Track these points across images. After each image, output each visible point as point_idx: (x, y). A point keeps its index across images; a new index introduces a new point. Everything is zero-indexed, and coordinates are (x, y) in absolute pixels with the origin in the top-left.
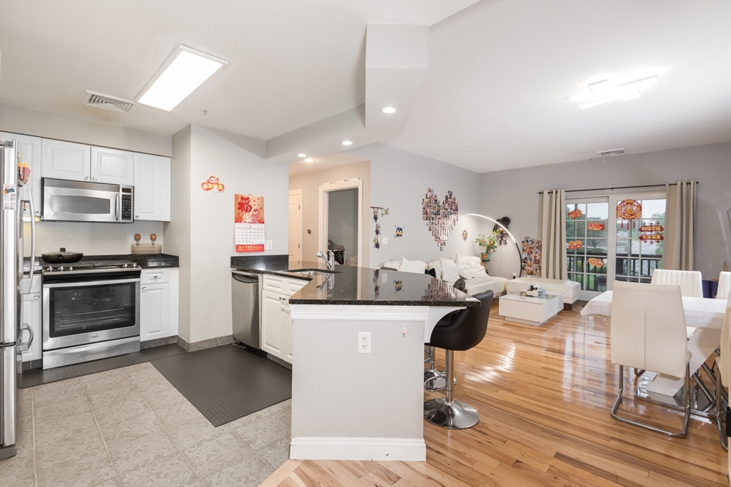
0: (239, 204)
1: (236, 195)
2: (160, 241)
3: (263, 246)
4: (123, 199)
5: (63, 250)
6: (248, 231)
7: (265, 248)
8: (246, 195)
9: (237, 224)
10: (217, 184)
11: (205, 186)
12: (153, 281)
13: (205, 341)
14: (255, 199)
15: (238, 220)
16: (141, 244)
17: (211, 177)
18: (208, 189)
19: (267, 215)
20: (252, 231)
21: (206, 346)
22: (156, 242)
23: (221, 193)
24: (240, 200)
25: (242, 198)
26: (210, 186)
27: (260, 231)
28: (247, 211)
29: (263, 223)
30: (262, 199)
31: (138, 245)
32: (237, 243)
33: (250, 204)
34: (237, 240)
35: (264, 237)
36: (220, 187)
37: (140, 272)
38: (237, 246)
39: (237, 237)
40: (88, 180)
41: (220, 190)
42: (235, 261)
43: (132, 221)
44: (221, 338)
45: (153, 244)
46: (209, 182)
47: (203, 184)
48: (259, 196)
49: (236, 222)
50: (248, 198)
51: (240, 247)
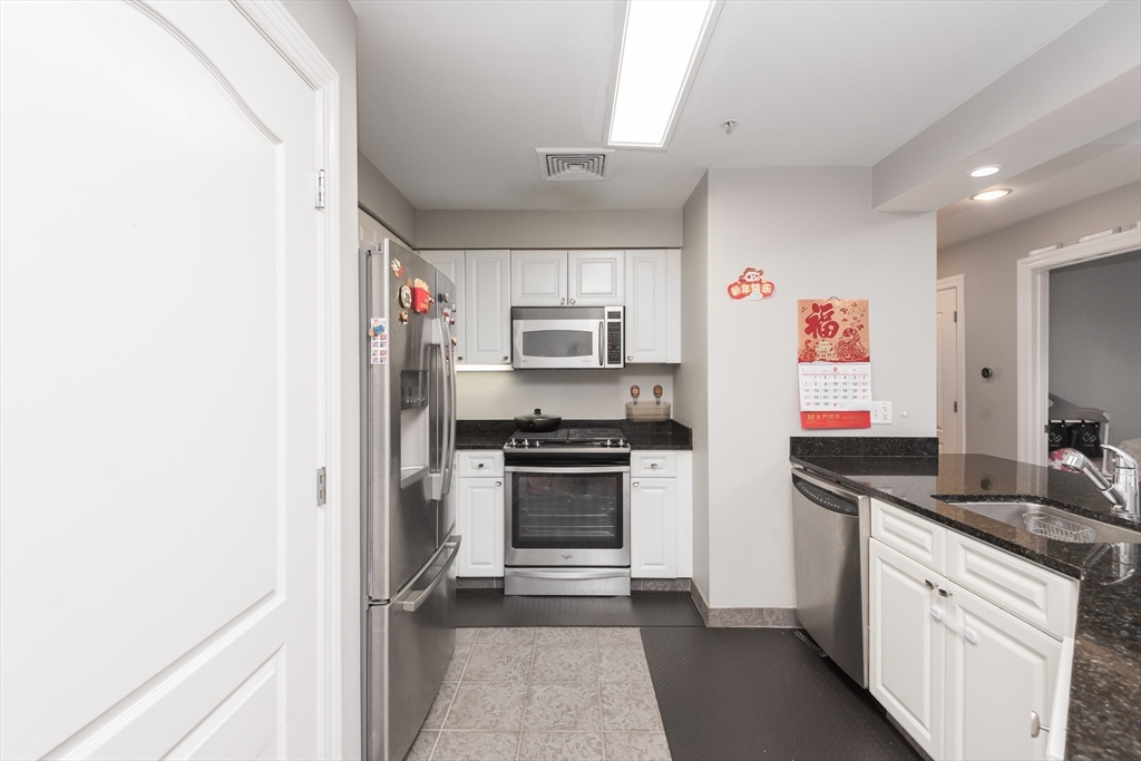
0: (808, 320)
1: (801, 302)
2: (668, 398)
3: (866, 414)
4: (609, 330)
5: (538, 411)
6: (831, 379)
7: (873, 420)
8: (823, 299)
9: (805, 367)
10: (760, 282)
11: (735, 291)
12: (650, 472)
13: (739, 611)
14: (846, 306)
15: (808, 356)
16: (642, 403)
17: (748, 270)
18: (741, 296)
19: (875, 341)
20: (840, 380)
21: (740, 623)
22: (662, 399)
23: (768, 300)
24: (809, 312)
25: (815, 308)
26: (745, 288)
27: (860, 380)
28: (826, 334)
29: (867, 360)
30: (861, 308)
31: (635, 403)
32: (805, 408)
33: (833, 318)
34: (803, 401)
35: (869, 393)
36: (767, 289)
37: (629, 455)
38: (804, 414)
39: (802, 394)
40: (565, 304)
41: (765, 295)
42: (799, 448)
43: (621, 366)
44: (771, 611)
45: (658, 403)
47: (730, 287)
48: (855, 298)
49: (800, 361)
50: (830, 306)
51: (811, 417)
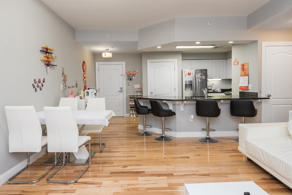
6: (244, 80)
9: (241, 78)
15: (241, 75)
25: (242, 65)
27: (247, 80)
28: (243, 71)
30: (248, 64)
33: (244, 67)
36: (237, 63)
39: (240, 83)
42: (240, 94)
46: (235, 62)
51: (241, 87)
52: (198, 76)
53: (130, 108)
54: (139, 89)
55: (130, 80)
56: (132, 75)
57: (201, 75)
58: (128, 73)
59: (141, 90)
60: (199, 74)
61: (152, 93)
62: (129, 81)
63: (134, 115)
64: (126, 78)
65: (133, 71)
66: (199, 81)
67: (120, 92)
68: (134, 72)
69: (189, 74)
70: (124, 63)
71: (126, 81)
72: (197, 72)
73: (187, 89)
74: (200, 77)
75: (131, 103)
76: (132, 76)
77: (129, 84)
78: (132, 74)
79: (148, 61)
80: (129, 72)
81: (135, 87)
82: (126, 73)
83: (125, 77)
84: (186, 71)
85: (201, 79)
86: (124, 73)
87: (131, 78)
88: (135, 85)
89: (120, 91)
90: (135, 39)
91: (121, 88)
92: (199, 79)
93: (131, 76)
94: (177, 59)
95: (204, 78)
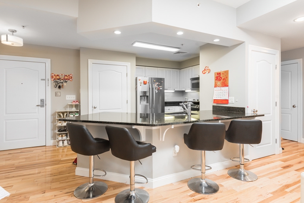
0: (216, 77)
1: (215, 73)
3: (227, 100)
7: (229, 102)
8: (219, 72)
9: (215, 89)
10: (208, 69)
14: (223, 73)
15: (216, 86)
17: (206, 67)
18: (205, 73)
19: (230, 81)
20: (222, 91)
23: (209, 74)
27: (226, 91)
28: (219, 80)
29: (228, 86)
30: (227, 72)
33: (221, 76)
34: (214, 97)
35: (228, 95)
36: (209, 71)
42: (214, 108)
46: (205, 70)
47: (203, 71)
48: (225, 70)
51: (215, 101)
52: (155, 86)
53: (59, 131)
54: (74, 102)
55: (60, 87)
56: (62, 81)
57: (158, 85)
58: (54, 77)
59: (77, 103)
60: (156, 84)
61: (95, 108)
62: (57, 90)
63: (66, 142)
64: (51, 84)
65: (63, 75)
66: (156, 92)
67: (40, 107)
68: (66, 76)
69: (145, 83)
70: (48, 61)
71: (51, 88)
72: (155, 81)
73: (142, 101)
74: (157, 87)
75: (61, 124)
76: (63, 83)
77: (56, 95)
78: (62, 78)
79: (90, 61)
80: (58, 75)
81: (67, 99)
82: (52, 77)
83: (50, 82)
84: (141, 79)
85: (158, 90)
86: (49, 77)
87: (61, 85)
88: (67, 96)
89: (39, 104)
90: (73, 13)
91: (42, 101)
92: (156, 90)
93: (61, 83)
94: (130, 63)
95: (161, 89)
